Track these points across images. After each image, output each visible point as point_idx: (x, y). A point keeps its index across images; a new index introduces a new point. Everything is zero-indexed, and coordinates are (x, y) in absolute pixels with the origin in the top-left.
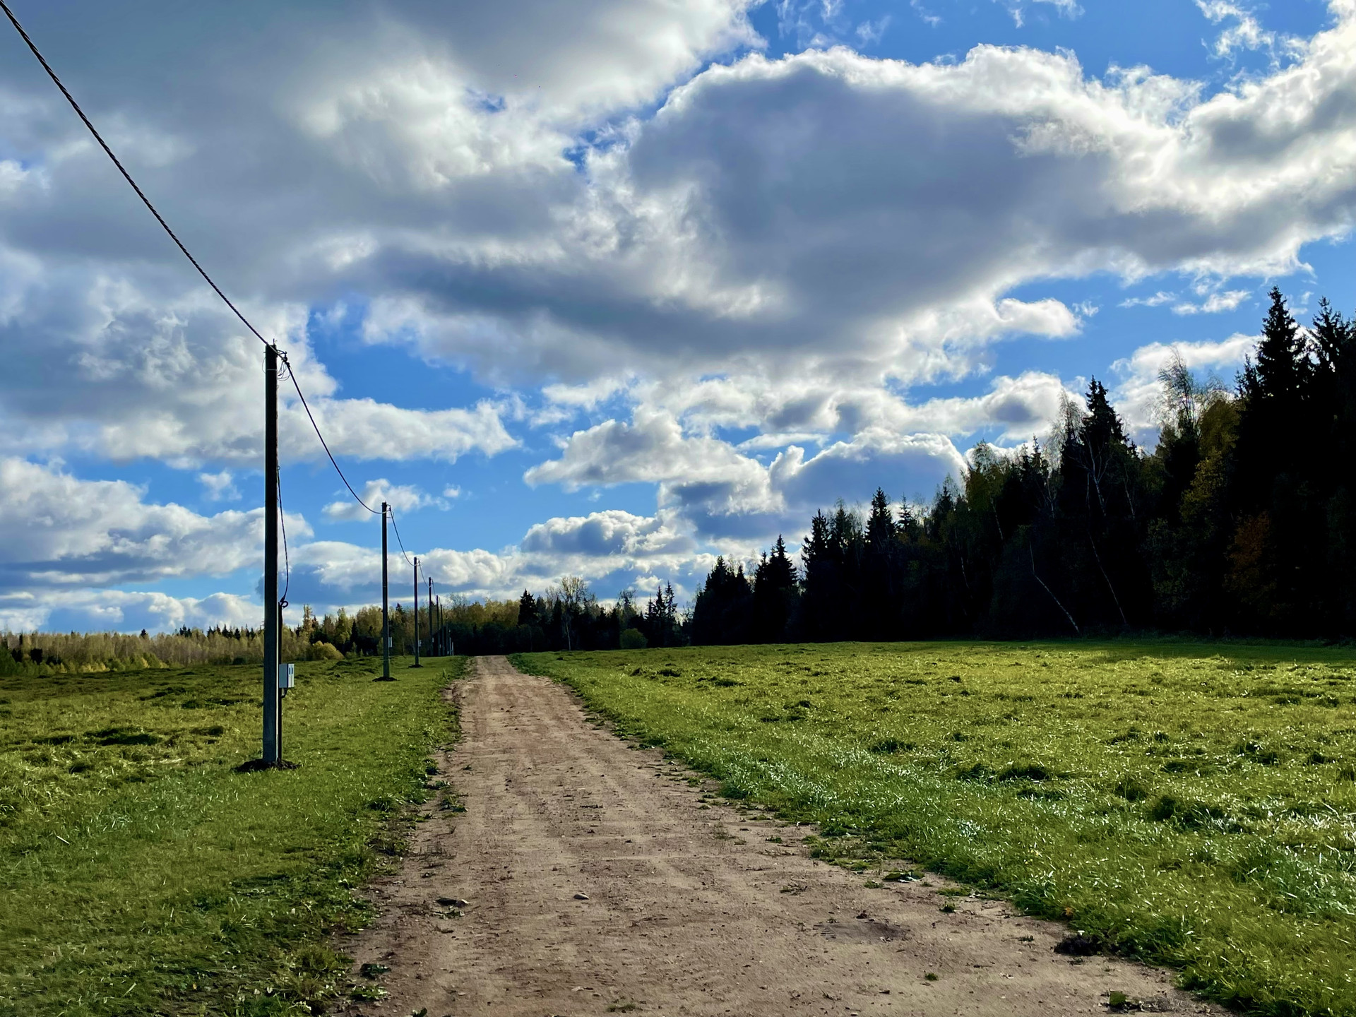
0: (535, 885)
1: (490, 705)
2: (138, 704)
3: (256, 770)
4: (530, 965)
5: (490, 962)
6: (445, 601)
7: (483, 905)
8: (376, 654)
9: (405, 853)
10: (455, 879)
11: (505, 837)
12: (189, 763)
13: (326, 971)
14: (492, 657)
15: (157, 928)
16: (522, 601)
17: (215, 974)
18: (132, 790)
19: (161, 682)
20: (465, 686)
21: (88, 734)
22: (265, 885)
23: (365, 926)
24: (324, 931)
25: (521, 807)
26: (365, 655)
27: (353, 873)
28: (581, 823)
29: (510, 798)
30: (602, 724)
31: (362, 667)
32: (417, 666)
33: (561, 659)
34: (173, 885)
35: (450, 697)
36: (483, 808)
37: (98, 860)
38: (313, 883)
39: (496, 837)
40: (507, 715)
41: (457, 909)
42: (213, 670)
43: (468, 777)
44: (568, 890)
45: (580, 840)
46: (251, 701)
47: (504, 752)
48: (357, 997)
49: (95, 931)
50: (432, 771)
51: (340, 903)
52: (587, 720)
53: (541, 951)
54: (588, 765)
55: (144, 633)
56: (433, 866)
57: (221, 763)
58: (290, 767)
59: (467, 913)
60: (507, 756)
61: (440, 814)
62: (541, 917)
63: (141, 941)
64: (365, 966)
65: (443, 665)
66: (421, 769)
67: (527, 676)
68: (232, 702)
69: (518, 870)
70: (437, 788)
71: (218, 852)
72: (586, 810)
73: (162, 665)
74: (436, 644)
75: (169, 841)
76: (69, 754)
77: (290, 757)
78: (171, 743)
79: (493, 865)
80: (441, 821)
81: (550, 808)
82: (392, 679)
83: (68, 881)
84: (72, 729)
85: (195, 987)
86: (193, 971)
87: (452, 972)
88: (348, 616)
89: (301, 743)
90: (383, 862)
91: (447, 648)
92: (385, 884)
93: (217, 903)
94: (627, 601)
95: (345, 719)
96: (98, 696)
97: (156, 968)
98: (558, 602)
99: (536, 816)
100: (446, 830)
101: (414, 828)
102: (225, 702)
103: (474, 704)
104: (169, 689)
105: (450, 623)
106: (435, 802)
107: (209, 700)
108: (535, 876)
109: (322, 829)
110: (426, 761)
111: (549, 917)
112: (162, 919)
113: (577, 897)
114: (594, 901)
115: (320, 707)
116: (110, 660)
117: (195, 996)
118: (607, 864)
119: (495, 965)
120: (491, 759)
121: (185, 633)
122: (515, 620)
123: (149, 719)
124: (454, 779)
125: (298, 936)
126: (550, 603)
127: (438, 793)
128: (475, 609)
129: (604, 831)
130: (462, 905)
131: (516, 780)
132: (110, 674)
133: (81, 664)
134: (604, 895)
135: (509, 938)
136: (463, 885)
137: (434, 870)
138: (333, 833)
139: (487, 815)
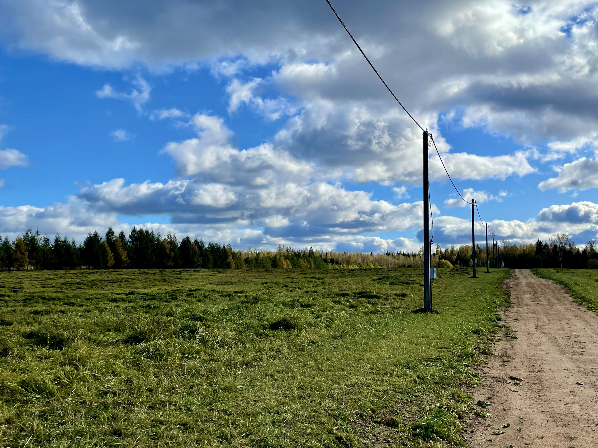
0: (555, 375)
1: (524, 292)
2: (372, 282)
3: (422, 313)
4: (558, 412)
5: (537, 408)
6: (500, 243)
7: (531, 381)
8: (468, 266)
9: (491, 355)
10: (515, 368)
11: (538, 352)
12: (394, 308)
13: (463, 401)
14: (523, 270)
15: (391, 374)
16: (537, 244)
17: (417, 396)
18: (373, 317)
19: (380, 274)
20: (512, 283)
21: (354, 293)
22: (432, 362)
23: (477, 384)
24: (460, 384)
25: (544, 339)
26: (463, 266)
27: (469, 361)
28: (576, 349)
29: (538, 334)
30: (582, 304)
31: (463, 272)
32: (488, 272)
33: (558, 272)
34: (395, 357)
35: (504, 287)
36: (525, 338)
37: (365, 344)
38: (453, 363)
39: (534, 352)
40: (533, 297)
41: (518, 382)
42: (399, 270)
43: (516, 323)
44: (572, 380)
45: (575, 357)
46: (417, 283)
47: (533, 313)
48: (477, 415)
49: (367, 372)
50: (499, 320)
51: (465, 373)
52: (574, 301)
53: (562, 405)
54: (576, 323)
55: (372, 254)
56: (505, 362)
57: (406, 309)
58: (436, 313)
59: (523, 384)
60: (534, 315)
61: (505, 339)
62: (560, 391)
63: (386, 378)
64: (479, 402)
65: (500, 272)
66: (494, 318)
67: (541, 279)
68: (409, 284)
69: (546, 368)
70: (502, 327)
71: (411, 346)
72: (578, 344)
73: (379, 267)
74: (496, 263)
75: (390, 339)
76: (348, 301)
77: (435, 308)
78: (386, 299)
79: (534, 364)
80: (506, 342)
81: (559, 341)
82: (477, 278)
83: (355, 351)
84: (348, 291)
85: (409, 400)
86: (408, 393)
87: (519, 410)
88: (455, 249)
89: (440, 303)
90: (482, 358)
91: (501, 265)
92: (483, 367)
93: (413, 367)
94: (591, 245)
95: (458, 294)
96: (357, 278)
97: (393, 390)
98: (555, 246)
99: (552, 344)
100: (509, 346)
101: (494, 344)
102: (406, 283)
103: (516, 290)
104: (384, 277)
105: (502, 254)
106: (502, 333)
107: (400, 282)
108: (555, 372)
109: (453, 340)
110: (496, 315)
111: (565, 391)
112: (393, 370)
113: (578, 384)
114: (587, 386)
115: (446, 288)
116: (359, 264)
117: (409, 404)
118: (592, 370)
119: (541, 409)
120: (526, 316)
121: (388, 254)
122: (533, 253)
123: (376, 289)
124: (510, 324)
125: (449, 385)
126: (551, 245)
127: (503, 329)
128: (514, 248)
129: (587, 354)
130: (520, 380)
131: (540, 327)
132: (360, 270)
133: (348, 265)
134: (592, 384)
135: (545, 398)
136: (520, 372)
137: (506, 363)
138: (458, 342)
139: (528, 340)
